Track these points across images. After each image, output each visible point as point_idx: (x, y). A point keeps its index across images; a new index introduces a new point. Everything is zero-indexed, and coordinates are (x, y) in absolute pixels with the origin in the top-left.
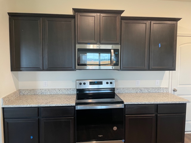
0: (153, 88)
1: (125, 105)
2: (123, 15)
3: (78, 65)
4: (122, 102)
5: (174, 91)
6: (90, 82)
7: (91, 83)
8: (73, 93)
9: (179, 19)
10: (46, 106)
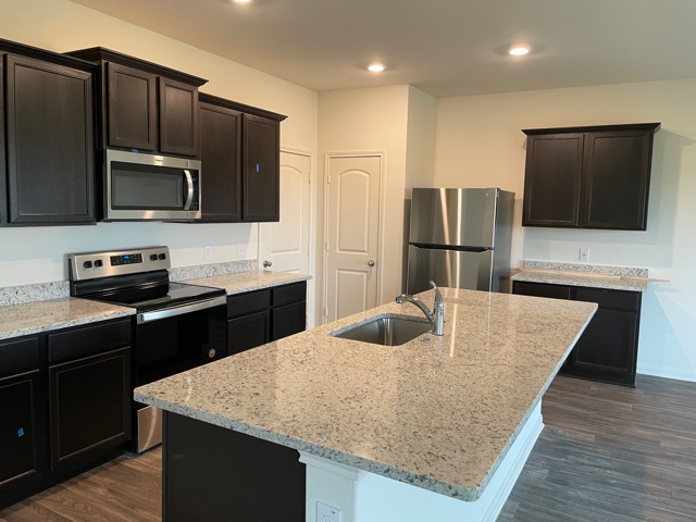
0: (235, 263)
1: (228, 297)
2: (202, 89)
3: (114, 208)
4: (223, 292)
5: (265, 266)
6: (111, 257)
7: (115, 260)
8: (61, 296)
9: (284, 118)
10: (66, 326)
